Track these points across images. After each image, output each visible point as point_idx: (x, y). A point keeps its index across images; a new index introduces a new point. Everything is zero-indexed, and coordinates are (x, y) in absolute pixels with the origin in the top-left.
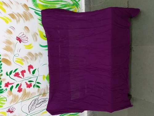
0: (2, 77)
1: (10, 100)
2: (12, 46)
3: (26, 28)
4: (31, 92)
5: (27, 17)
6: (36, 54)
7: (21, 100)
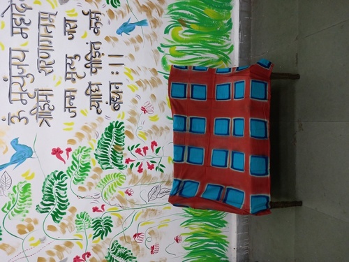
0: (124, 151)
1: (129, 180)
2: (136, 117)
3: (153, 96)
4: (153, 176)
5: (154, 83)
6: (162, 129)
7: (140, 183)
